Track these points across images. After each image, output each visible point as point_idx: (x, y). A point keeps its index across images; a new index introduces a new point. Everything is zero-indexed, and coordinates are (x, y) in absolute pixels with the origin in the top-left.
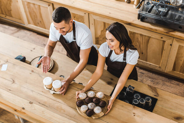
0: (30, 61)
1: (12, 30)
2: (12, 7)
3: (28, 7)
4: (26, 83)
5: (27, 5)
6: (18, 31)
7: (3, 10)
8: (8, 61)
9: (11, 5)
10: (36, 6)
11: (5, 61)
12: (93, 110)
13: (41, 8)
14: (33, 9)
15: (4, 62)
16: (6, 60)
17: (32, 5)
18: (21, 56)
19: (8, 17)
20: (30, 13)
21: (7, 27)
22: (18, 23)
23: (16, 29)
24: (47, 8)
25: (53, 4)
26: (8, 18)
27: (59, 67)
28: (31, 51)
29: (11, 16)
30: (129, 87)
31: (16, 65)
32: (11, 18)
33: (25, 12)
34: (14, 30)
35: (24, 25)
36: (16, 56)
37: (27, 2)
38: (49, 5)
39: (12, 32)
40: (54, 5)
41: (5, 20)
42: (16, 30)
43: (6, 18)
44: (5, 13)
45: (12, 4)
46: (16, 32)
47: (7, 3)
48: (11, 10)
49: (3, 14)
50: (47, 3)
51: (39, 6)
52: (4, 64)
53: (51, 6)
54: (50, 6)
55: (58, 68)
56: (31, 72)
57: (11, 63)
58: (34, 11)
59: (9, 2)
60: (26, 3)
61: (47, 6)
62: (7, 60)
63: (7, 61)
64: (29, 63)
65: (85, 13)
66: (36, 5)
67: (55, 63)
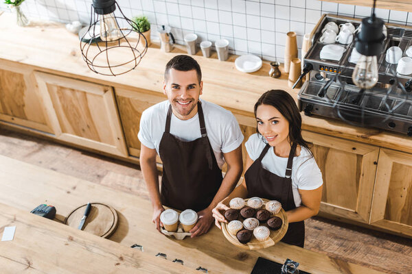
0: (66, 215)
1: (28, 148)
2: (26, 99)
3: (60, 98)
4: (57, 265)
5: (58, 92)
6: (40, 149)
7: (7, 105)
8: (17, 219)
9: (23, 94)
10: (78, 95)
11: (9, 219)
13: (89, 97)
14: (71, 101)
15: (8, 223)
16: (13, 217)
17: (68, 93)
18: (45, 205)
19: (17, 120)
20: (65, 110)
21: (16, 140)
22: (41, 131)
23: (36, 145)
24: (101, 96)
25: (113, 89)
26: (18, 123)
27: (130, 226)
28: (68, 192)
29: (25, 118)
30: (286, 264)
31: (34, 227)
32: (23, 122)
33: (55, 106)
34: (32, 147)
35: (54, 134)
36: (34, 207)
37: (57, 87)
38: (105, 91)
39: (27, 152)
40: (116, 89)
41: (11, 127)
42: (37, 148)
43: (13, 121)
44: (12, 111)
45: (26, 92)
46: (35, 152)
47: (16, 91)
48: (24, 105)
49: (7, 114)
50: (101, 87)
51: (85, 93)
52: (8, 226)
53: (110, 92)
54: (107, 93)
55: (128, 228)
56: (67, 240)
57: (23, 223)
58: (73, 106)
59: (18, 88)
60: (55, 89)
61: (102, 93)
62: (15, 216)
63: (15, 220)
64: (63, 220)
66: (78, 91)
67: (120, 216)
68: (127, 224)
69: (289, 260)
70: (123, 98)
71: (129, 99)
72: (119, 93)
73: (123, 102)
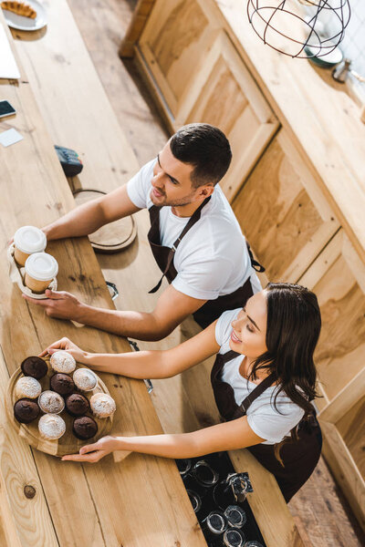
0: (84, 186)
1: (135, 106)
2: (186, 54)
3: (219, 84)
5: (222, 77)
6: (145, 120)
7: (162, 42)
8: (33, 134)
9: (187, 45)
10: (239, 99)
11: (26, 126)
12: (41, 413)
13: (247, 112)
14: (225, 98)
15: (21, 127)
16: (31, 127)
17: (231, 87)
18: (76, 155)
19: (155, 68)
20: (211, 103)
21: (133, 87)
22: (166, 102)
23: (145, 112)
24: (259, 123)
25: (280, 127)
26: (153, 72)
28: (113, 170)
29: (165, 72)
31: (39, 156)
32: (159, 76)
33: (204, 89)
34: (141, 110)
35: (174, 118)
36: (65, 145)
37: (228, 69)
38: (269, 122)
39: (131, 109)
40: (282, 131)
41: (143, 70)
42: (144, 116)
43: (150, 65)
44: (161, 52)
45: (193, 46)
46: (138, 118)
47: (185, 34)
48: (177, 58)
49: (153, 51)
50: (269, 112)
51: (247, 103)
52: (18, 130)
53: (273, 128)
54: (269, 125)
56: (53, 203)
57: (34, 143)
58: (222, 105)
59: (190, 34)
60: (223, 70)
61: (263, 119)
62: (35, 128)
63: (30, 132)
64: (77, 187)
65: (335, 217)
66: (243, 94)
67: (135, 246)
68: (133, 260)
69: (247, 475)
70: (279, 148)
71: (284, 155)
72: (281, 137)
73: (275, 152)
